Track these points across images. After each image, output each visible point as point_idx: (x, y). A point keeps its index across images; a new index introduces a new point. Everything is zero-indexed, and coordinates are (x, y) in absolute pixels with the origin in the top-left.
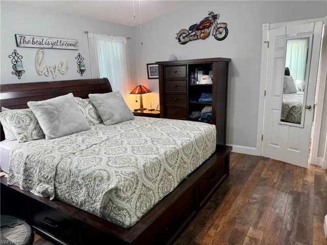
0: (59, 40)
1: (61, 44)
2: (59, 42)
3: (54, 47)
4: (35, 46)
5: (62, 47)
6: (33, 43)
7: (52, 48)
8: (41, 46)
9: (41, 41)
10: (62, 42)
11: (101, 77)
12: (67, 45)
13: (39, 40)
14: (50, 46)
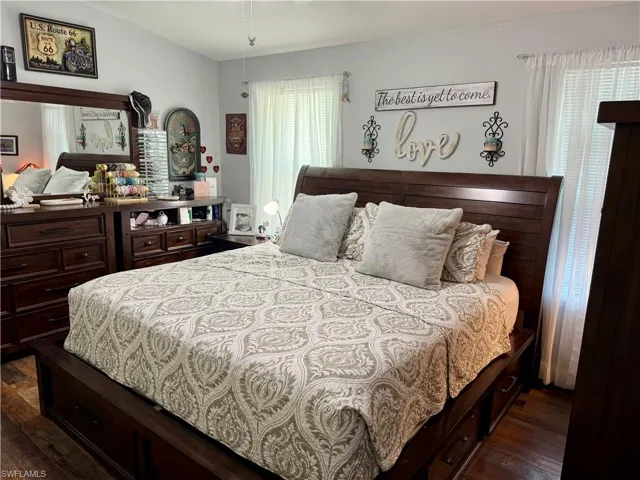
0: (447, 88)
1: (450, 97)
2: (446, 92)
3: (434, 104)
4: (400, 106)
5: (450, 103)
6: (399, 101)
7: (429, 108)
8: (410, 106)
9: (411, 95)
10: (452, 93)
11: (550, 175)
12: (462, 97)
13: (407, 96)
14: (426, 104)
